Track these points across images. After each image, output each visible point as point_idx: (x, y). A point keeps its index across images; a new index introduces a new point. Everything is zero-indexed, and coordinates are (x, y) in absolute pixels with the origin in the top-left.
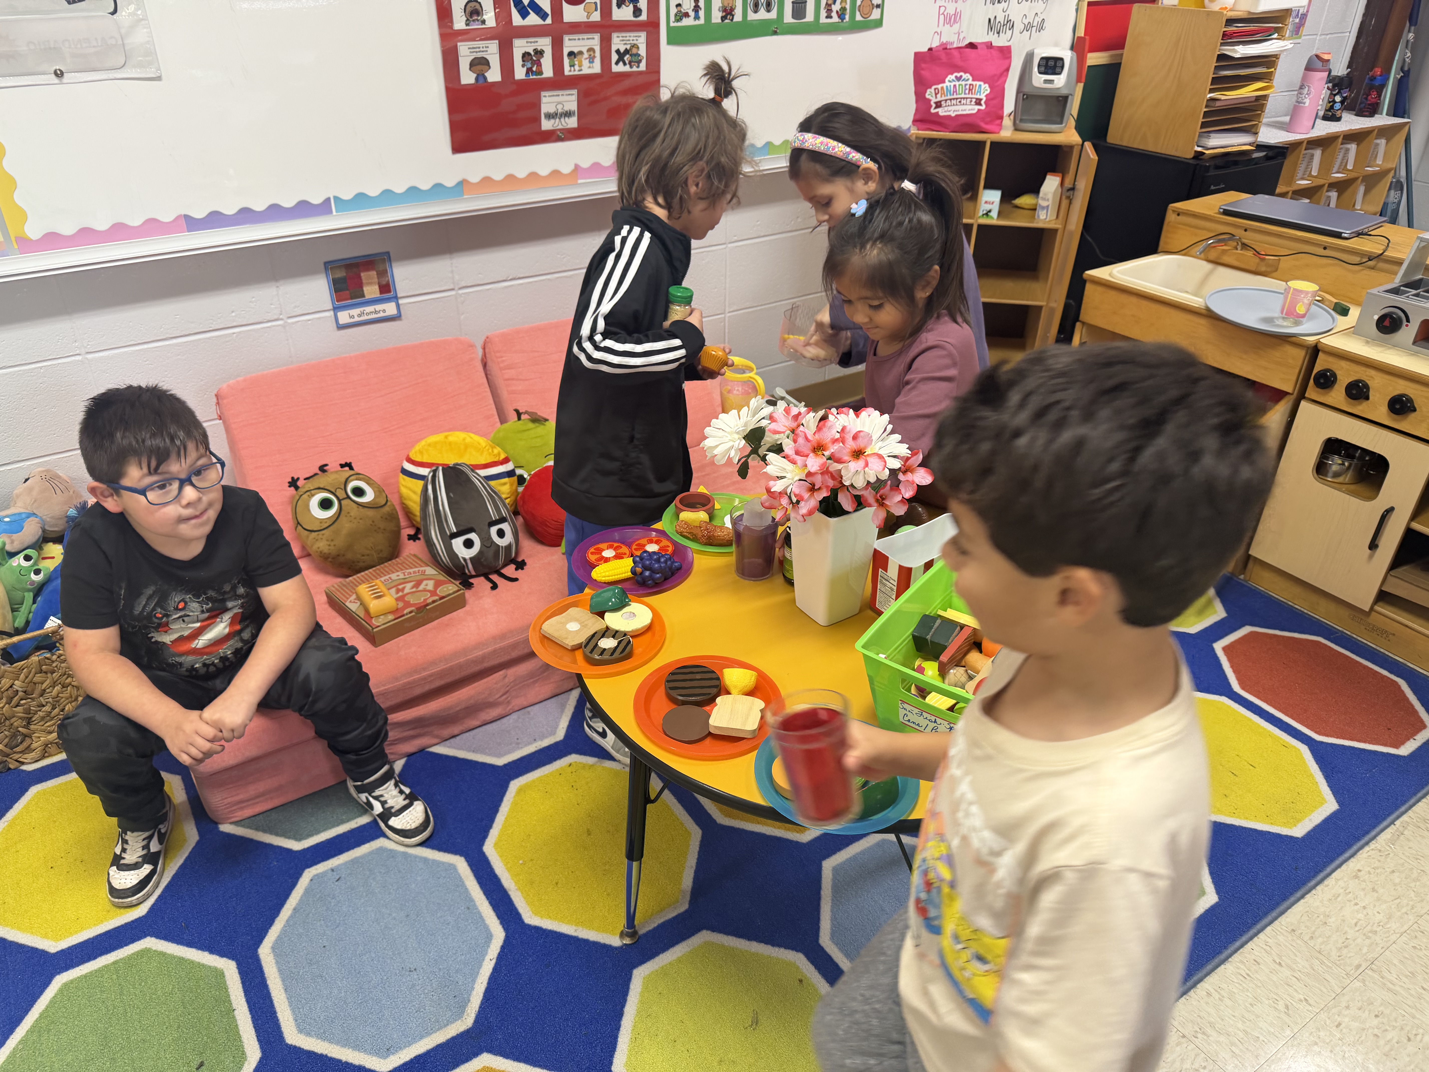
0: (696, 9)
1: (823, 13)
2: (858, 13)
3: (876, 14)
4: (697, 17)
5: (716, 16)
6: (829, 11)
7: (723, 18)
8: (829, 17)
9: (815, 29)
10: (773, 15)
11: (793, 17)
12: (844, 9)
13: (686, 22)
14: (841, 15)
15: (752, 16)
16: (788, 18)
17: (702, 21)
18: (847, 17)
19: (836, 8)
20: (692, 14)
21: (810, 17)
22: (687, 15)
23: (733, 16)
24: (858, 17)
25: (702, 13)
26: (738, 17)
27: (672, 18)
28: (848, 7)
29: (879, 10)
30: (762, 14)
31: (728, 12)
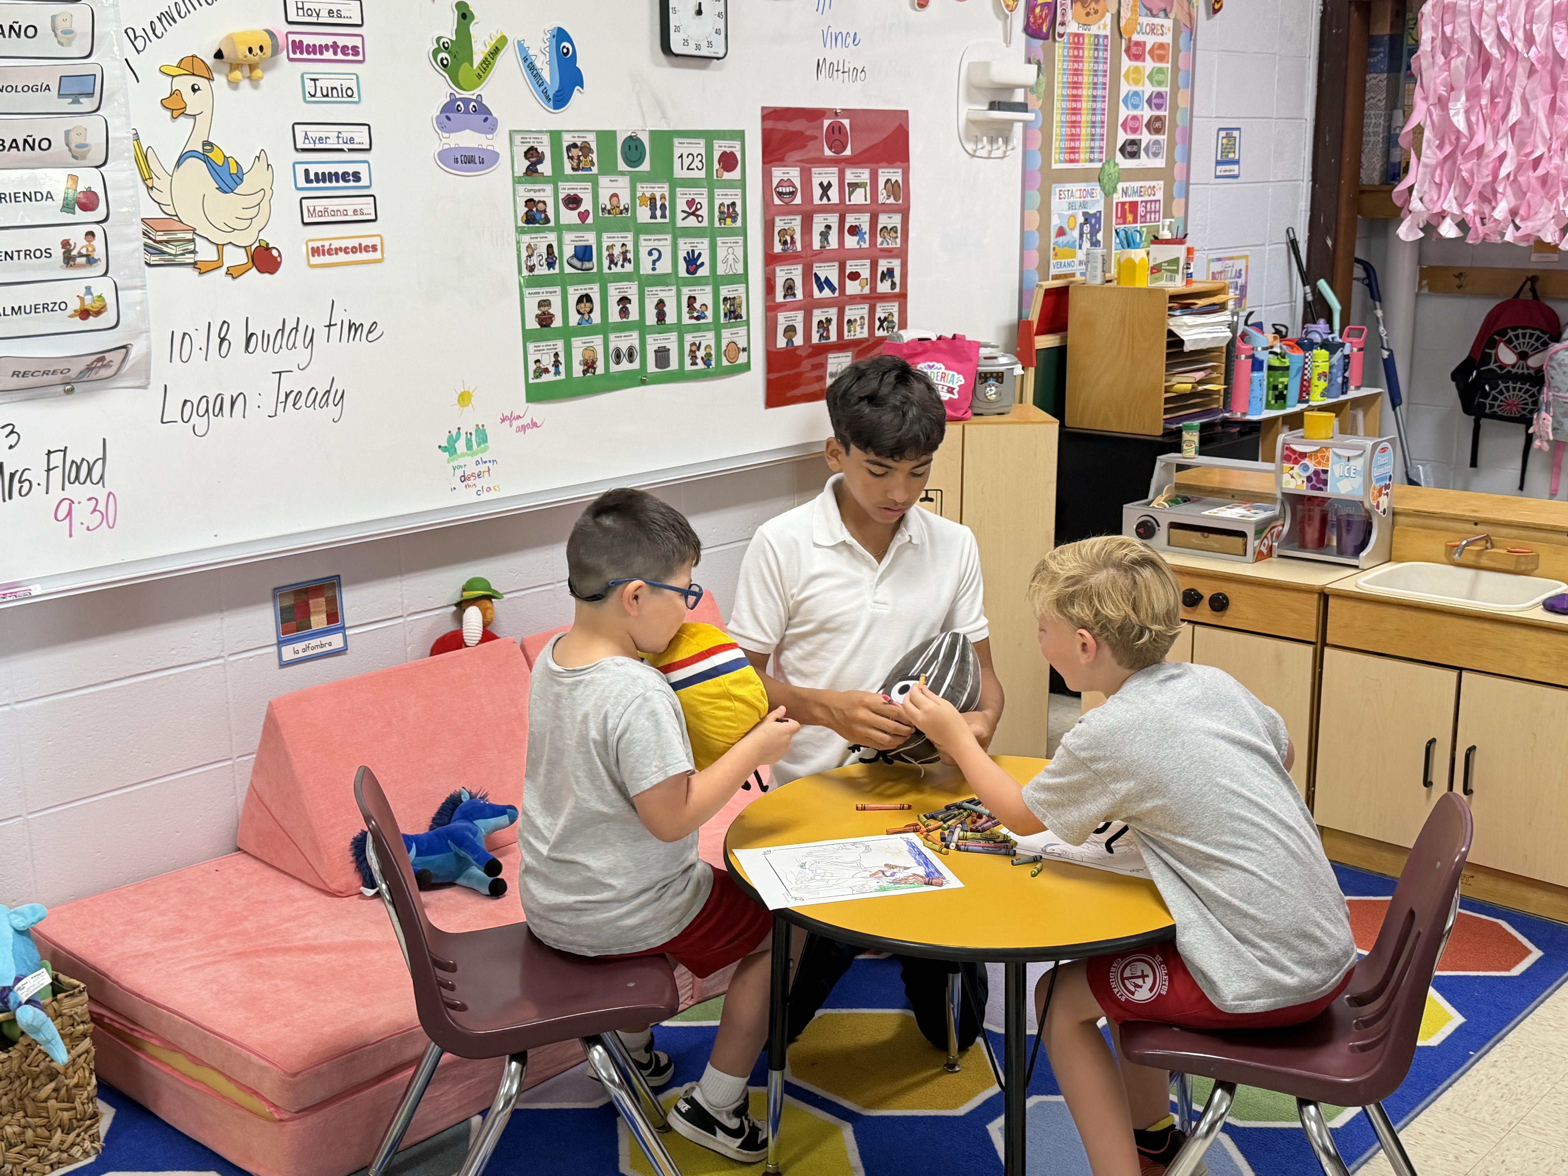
0: (556, 364)
1: (688, 360)
2: (724, 358)
3: (742, 358)
5: (578, 370)
6: (694, 357)
7: (585, 372)
8: (694, 363)
9: (681, 376)
10: (636, 365)
11: (657, 366)
12: (709, 355)
13: (546, 378)
14: (707, 361)
15: (614, 368)
16: (651, 367)
17: (563, 376)
18: (713, 363)
19: (700, 354)
20: (552, 369)
21: (674, 365)
22: (546, 371)
23: (595, 369)
24: (725, 362)
25: (562, 368)
26: (600, 369)
27: (531, 374)
28: (713, 352)
29: (746, 353)
30: (625, 365)
31: (589, 366)
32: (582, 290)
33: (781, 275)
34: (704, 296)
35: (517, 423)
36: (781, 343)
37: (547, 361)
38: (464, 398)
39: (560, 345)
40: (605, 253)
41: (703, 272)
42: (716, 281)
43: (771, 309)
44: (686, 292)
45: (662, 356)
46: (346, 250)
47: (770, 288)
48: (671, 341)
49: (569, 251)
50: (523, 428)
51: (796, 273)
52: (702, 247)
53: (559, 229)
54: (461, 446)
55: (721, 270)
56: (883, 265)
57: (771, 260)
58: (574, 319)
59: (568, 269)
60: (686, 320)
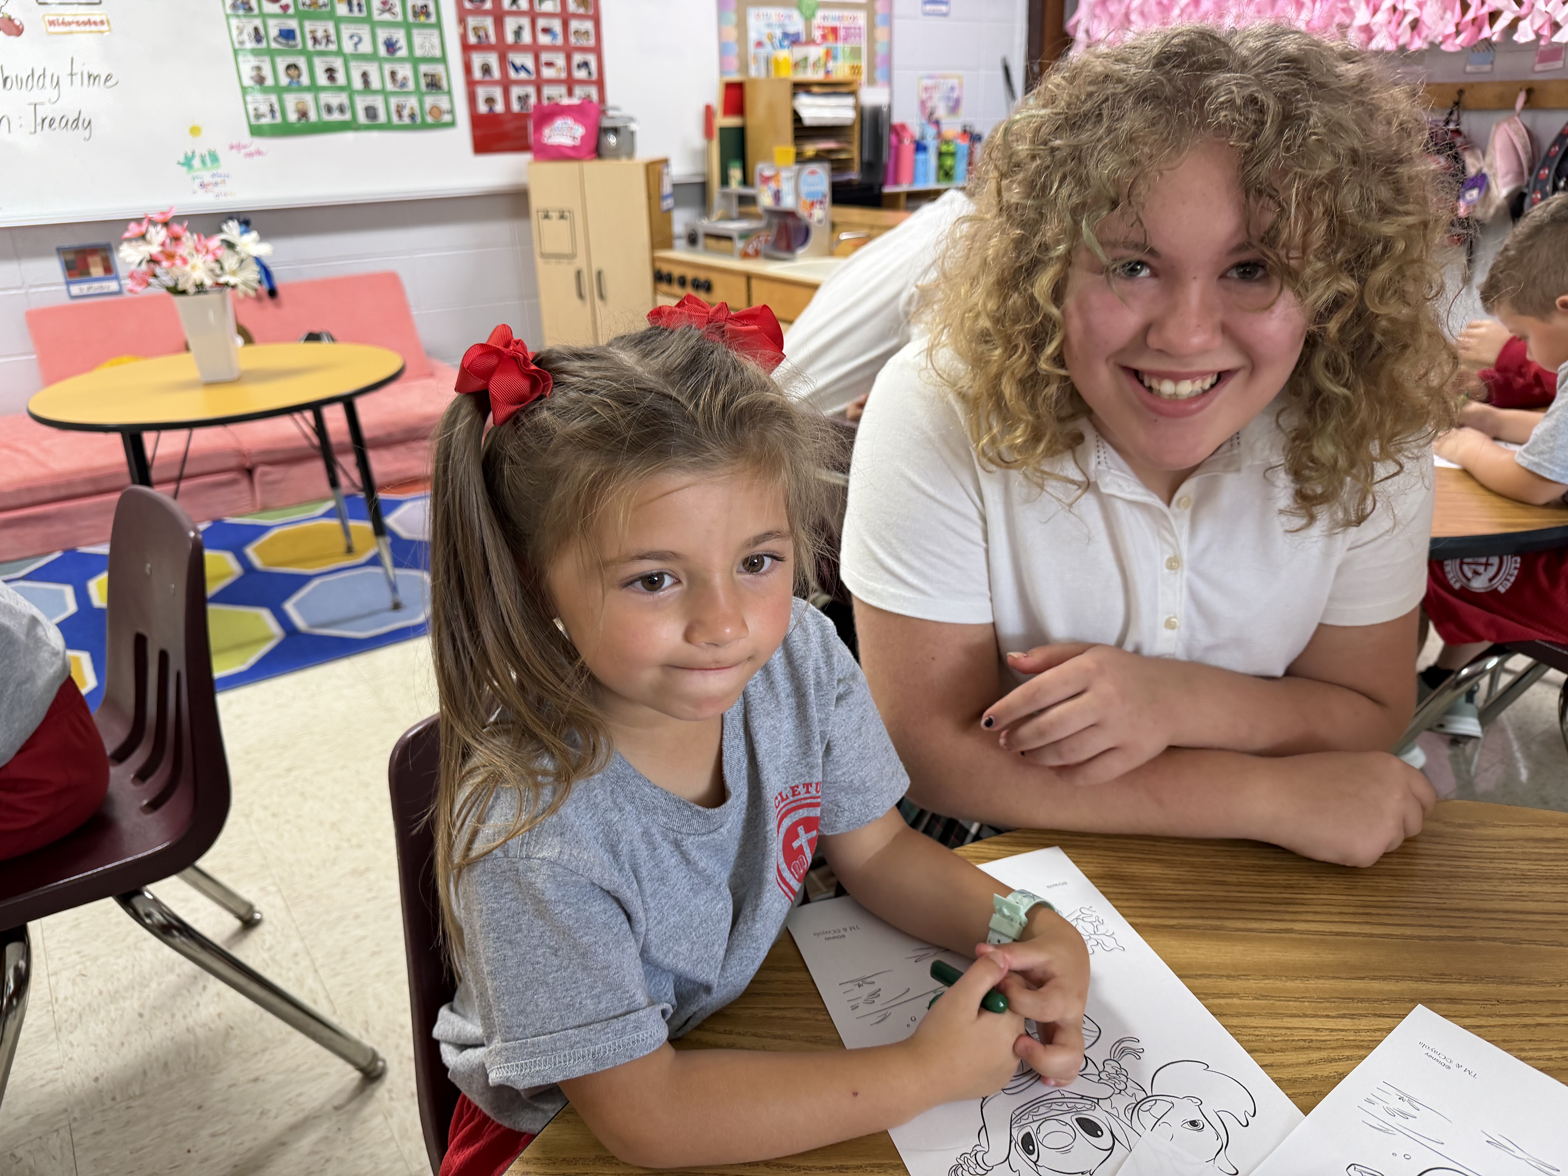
0: (272, 111)
1: (395, 116)
2: (428, 117)
3: (447, 118)
4: (273, 117)
5: (293, 117)
6: (400, 115)
8: (400, 119)
9: (388, 126)
10: (347, 117)
11: (367, 119)
12: (414, 114)
13: (265, 121)
14: (413, 118)
15: (326, 117)
16: (362, 118)
17: (278, 120)
18: (417, 120)
20: (269, 116)
21: (382, 119)
22: (263, 116)
23: (308, 117)
24: (430, 120)
25: (278, 114)
26: (313, 118)
27: (252, 118)
28: (418, 112)
29: (450, 114)
30: (336, 116)
31: (303, 114)
32: (291, 60)
33: (477, 60)
34: (405, 71)
35: (243, 151)
36: (483, 108)
37: (264, 109)
38: (195, 131)
39: (274, 98)
40: (308, 36)
41: (403, 53)
42: (415, 61)
43: (471, 84)
44: (387, 68)
45: (371, 112)
46: (78, 23)
47: (468, 69)
48: (378, 102)
49: (274, 32)
50: (250, 155)
51: (493, 59)
52: (399, 36)
53: (264, 16)
54: (196, 163)
55: (418, 53)
56: (577, 58)
57: (467, 48)
58: (284, 80)
59: (274, 45)
60: (389, 86)
